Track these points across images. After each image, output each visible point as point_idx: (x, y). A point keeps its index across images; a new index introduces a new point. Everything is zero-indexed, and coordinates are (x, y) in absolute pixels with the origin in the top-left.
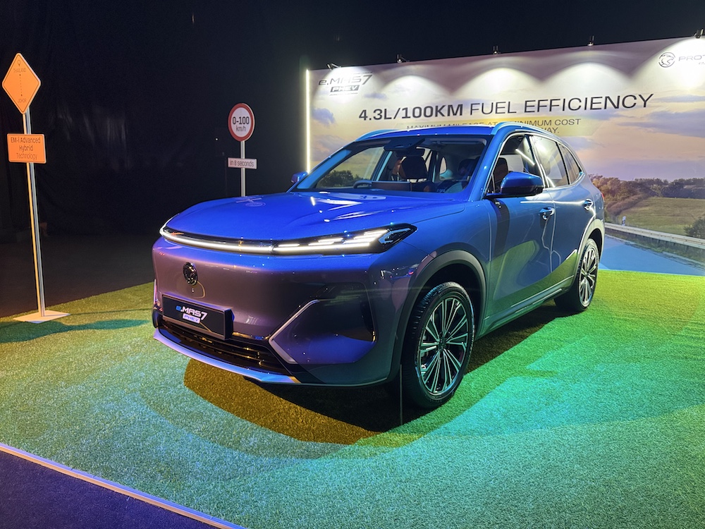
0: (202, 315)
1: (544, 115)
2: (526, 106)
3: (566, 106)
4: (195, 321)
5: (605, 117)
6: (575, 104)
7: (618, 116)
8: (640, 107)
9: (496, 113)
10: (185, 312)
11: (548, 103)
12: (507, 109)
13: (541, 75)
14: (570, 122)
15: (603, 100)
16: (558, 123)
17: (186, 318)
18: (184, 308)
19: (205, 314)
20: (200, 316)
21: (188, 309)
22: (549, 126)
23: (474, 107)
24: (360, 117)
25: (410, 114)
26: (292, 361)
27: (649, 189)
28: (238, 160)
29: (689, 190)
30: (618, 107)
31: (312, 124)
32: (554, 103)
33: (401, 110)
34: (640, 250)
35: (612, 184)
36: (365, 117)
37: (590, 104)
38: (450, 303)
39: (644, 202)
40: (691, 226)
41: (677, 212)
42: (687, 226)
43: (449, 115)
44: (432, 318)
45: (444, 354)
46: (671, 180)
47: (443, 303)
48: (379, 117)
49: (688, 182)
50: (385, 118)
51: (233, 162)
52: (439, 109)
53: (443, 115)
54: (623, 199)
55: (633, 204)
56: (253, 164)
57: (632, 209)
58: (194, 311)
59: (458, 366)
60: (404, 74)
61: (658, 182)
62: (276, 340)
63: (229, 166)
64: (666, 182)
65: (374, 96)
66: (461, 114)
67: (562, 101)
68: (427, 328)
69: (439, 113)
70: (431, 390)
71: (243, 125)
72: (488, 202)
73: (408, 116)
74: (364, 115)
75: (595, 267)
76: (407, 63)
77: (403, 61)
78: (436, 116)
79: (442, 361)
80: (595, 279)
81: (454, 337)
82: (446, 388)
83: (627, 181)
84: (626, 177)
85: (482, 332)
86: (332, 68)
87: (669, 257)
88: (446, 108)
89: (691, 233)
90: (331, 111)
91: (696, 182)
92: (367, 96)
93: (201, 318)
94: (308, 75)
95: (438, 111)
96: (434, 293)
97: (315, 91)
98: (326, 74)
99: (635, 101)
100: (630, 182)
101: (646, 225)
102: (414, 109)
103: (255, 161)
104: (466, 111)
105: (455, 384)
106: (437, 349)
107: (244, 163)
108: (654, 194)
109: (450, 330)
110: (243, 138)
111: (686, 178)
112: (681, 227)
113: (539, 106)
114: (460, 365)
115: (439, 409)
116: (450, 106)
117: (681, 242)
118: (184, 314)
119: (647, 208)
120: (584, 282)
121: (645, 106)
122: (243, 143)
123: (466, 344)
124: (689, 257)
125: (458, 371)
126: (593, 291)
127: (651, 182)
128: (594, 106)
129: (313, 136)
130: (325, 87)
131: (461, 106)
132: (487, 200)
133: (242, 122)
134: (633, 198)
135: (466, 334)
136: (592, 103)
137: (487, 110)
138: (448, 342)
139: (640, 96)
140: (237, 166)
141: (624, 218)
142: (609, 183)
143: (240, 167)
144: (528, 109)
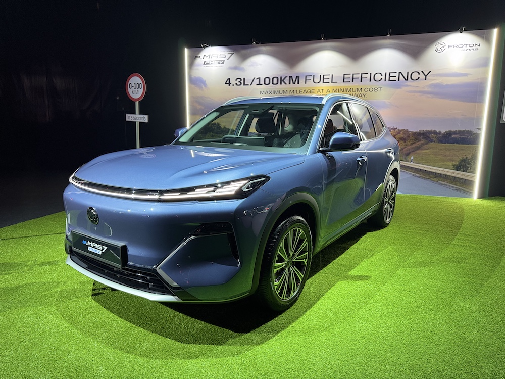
0: (103, 248)
1: (356, 84)
2: (344, 78)
3: (372, 78)
4: (98, 253)
5: (399, 87)
6: (378, 77)
7: (407, 86)
8: (422, 80)
9: (323, 82)
10: (90, 245)
11: (360, 76)
12: (330, 80)
13: (355, 56)
14: (375, 90)
15: (397, 75)
16: (366, 90)
17: (91, 250)
18: (89, 242)
19: (106, 248)
20: (101, 249)
21: (92, 243)
22: (360, 92)
23: (308, 78)
24: (226, 83)
25: (262, 82)
26: (175, 284)
27: (428, 137)
28: (133, 115)
29: (455, 138)
30: (407, 80)
31: (190, 88)
32: (363, 76)
33: (256, 79)
34: (423, 180)
35: (403, 134)
36: (229, 84)
37: (389, 78)
38: (295, 232)
39: (425, 146)
40: (457, 163)
41: (448, 153)
42: (454, 163)
43: (290, 84)
44: (282, 244)
45: (291, 269)
46: (443, 131)
47: (290, 232)
48: (239, 84)
49: (455, 133)
50: (244, 85)
51: (129, 117)
52: (283, 79)
53: (286, 84)
54: (412, 144)
55: (418, 148)
56: (145, 119)
57: (418, 152)
58: (96, 245)
59: (301, 277)
60: (258, 53)
61: (435, 132)
62: (162, 268)
63: (127, 120)
64: (440, 133)
65: (236, 68)
66: (298, 83)
67: (369, 75)
68: (279, 252)
69: (282, 82)
70: (282, 298)
71: (137, 89)
72: (320, 154)
73: (261, 83)
74: (228, 82)
75: (394, 195)
76: (259, 45)
77: (256, 43)
78: (281, 84)
79: (290, 274)
80: (394, 203)
81: (297, 256)
82: (293, 294)
83: (414, 131)
84: (413, 129)
85: (318, 249)
86: (205, 47)
87: (443, 184)
88: (288, 78)
89: (457, 168)
90: (204, 78)
91: (460, 132)
92: (231, 68)
93: (102, 250)
94: (186, 51)
95: (282, 81)
96: (283, 225)
97: (191, 64)
98: (200, 51)
99: (419, 76)
100: (416, 133)
101: (427, 162)
102: (265, 78)
103: (146, 117)
104: (302, 80)
105: (299, 291)
106: (286, 266)
107: (138, 118)
108: (432, 141)
109: (295, 252)
110: (137, 99)
111: (453, 130)
112: (450, 164)
113: (353, 78)
114: (303, 276)
115: (288, 311)
116: (291, 78)
117: (450, 174)
118: (89, 247)
119: (427, 151)
120: (387, 206)
121: (426, 79)
122: (137, 103)
123: (306, 260)
124: (456, 185)
125: (301, 280)
126: (393, 212)
127: (430, 132)
128: (391, 79)
129: (191, 97)
130: (199, 61)
131: (298, 77)
132: (320, 153)
133: (136, 87)
134: (418, 144)
135: (307, 253)
136: (390, 77)
137: (317, 80)
138: (294, 260)
139: (422, 72)
140: (133, 120)
141: (412, 158)
142: (402, 133)
143: (135, 120)
144: (346, 80)
